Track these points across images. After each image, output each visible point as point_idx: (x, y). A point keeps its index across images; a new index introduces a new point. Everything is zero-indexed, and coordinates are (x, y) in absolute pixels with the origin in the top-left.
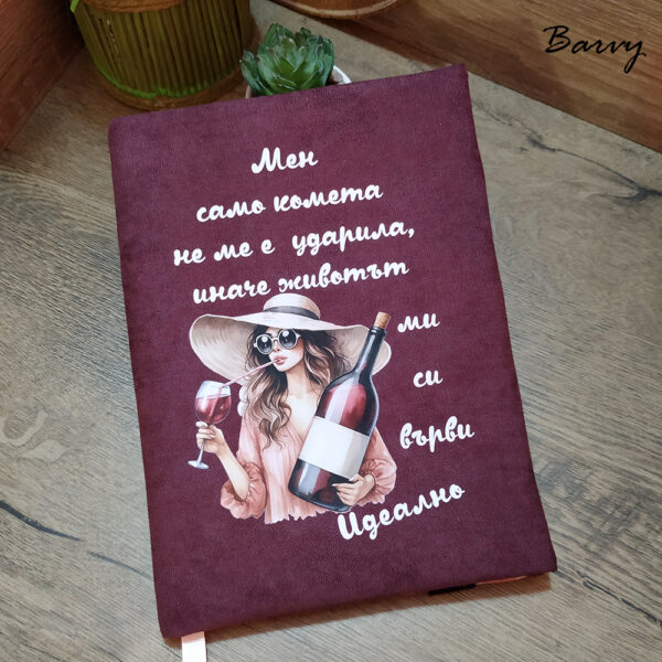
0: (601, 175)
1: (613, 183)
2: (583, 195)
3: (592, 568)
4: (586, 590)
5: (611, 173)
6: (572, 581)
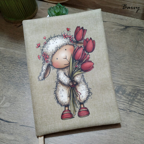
2: (113, 30)
5: (118, 24)
6: (127, 111)
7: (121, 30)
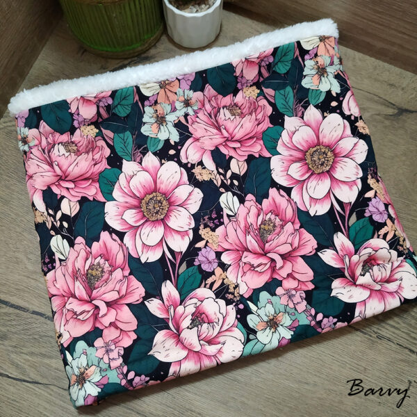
0: (376, 102)
1: (384, 106)
3: (380, 328)
4: (377, 340)
5: (382, 100)
6: (371, 336)
7: (387, 117)
